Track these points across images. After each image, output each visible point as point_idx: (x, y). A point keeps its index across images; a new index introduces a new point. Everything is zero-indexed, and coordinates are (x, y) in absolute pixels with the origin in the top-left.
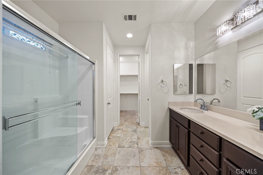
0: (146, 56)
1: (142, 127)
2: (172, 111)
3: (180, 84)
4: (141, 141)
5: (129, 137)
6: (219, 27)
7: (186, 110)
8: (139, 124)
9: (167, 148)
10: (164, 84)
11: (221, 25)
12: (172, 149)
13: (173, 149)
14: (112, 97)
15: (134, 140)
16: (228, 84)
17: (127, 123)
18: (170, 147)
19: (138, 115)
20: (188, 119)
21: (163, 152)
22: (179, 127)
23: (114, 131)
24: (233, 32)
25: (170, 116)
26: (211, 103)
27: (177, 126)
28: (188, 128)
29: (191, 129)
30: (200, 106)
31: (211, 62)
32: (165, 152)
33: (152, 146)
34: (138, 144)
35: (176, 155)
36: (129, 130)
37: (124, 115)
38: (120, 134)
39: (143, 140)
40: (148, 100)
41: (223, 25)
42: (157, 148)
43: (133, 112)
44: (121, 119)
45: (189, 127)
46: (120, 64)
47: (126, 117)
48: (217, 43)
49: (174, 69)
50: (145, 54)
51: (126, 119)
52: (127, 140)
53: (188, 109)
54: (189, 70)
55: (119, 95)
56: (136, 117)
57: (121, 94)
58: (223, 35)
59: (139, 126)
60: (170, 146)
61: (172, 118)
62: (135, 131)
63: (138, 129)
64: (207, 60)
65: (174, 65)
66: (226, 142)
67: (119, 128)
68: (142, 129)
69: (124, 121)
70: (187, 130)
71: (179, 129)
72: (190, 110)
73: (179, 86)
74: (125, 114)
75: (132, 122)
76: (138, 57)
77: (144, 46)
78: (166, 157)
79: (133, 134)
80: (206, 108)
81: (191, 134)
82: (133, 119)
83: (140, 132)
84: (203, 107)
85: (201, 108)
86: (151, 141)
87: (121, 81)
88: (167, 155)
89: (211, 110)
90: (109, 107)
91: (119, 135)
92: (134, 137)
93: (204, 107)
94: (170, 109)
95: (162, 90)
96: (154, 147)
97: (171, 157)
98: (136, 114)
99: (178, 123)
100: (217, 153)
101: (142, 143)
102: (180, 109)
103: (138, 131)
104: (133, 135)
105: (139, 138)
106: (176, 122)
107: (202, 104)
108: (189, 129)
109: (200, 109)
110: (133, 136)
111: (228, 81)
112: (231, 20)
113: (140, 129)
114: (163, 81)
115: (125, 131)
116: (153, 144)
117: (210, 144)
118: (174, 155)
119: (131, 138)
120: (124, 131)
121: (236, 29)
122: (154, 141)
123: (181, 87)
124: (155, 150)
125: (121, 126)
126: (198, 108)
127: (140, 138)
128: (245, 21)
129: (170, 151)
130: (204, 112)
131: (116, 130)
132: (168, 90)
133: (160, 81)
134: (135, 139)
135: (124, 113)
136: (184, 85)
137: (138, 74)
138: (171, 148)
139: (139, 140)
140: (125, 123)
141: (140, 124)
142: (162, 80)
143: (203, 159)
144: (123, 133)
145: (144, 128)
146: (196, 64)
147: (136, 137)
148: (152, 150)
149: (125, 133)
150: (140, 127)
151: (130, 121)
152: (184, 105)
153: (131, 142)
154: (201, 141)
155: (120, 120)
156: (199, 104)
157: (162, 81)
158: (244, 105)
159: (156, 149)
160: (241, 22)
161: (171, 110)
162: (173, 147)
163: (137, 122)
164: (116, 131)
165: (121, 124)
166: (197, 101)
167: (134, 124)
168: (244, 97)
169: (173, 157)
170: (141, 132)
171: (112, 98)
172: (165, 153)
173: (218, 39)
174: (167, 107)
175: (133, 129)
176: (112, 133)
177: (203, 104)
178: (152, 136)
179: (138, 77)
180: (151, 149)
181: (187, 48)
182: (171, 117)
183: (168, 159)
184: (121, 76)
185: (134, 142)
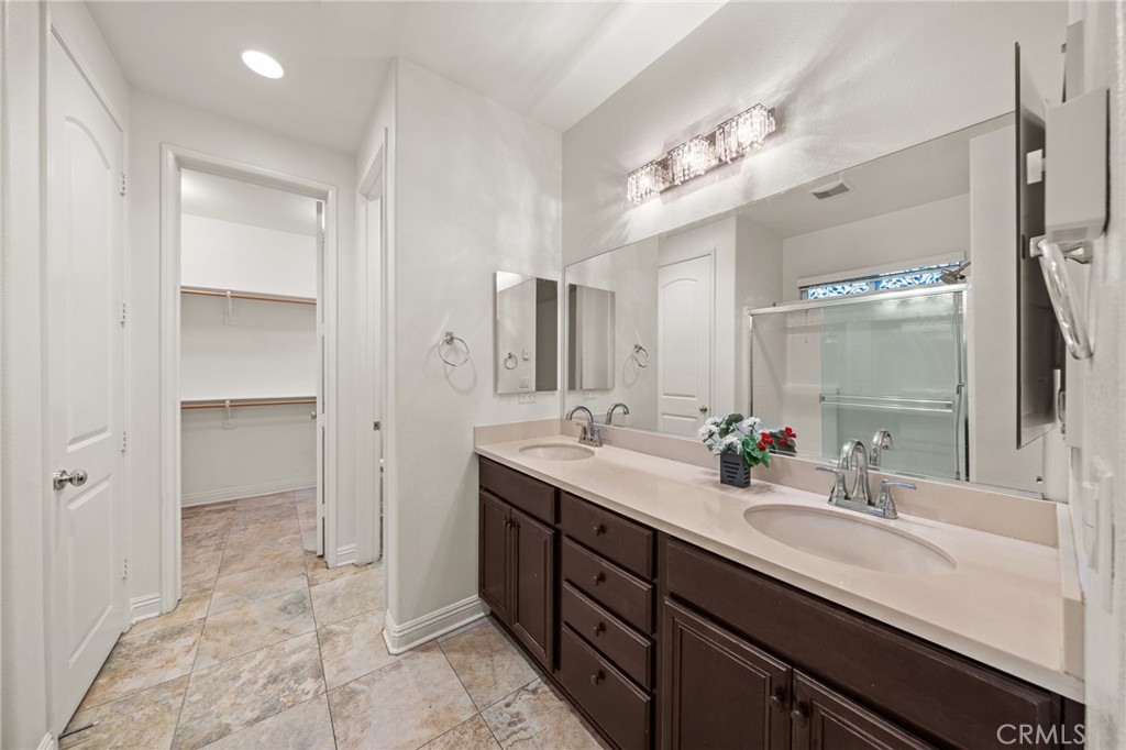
0: (362, 211)
1: (340, 571)
2: (489, 463)
3: (507, 356)
4: (340, 650)
5: (260, 655)
6: (633, 173)
7: (540, 450)
8: (322, 557)
9: (469, 627)
10: (456, 351)
11: (637, 171)
12: (490, 624)
13: (494, 625)
14: (102, 431)
15: (294, 659)
16: (641, 356)
17: (243, 576)
18: (481, 618)
19: (312, 514)
20: (553, 489)
21: (457, 651)
22: (519, 526)
23: (127, 656)
24: (664, 203)
25: (481, 487)
26: (609, 421)
27: (513, 523)
28: (552, 523)
29: (566, 525)
30: (579, 431)
31: (604, 286)
32: (462, 649)
33: (400, 650)
34: (319, 673)
35: (507, 642)
36: (254, 610)
37: (210, 529)
38: (190, 659)
39: (349, 641)
40: (377, 426)
41: (643, 172)
42: (425, 648)
43: (279, 501)
44: (187, 560)
45: (558, 519)
46: (184, 218)
47: (235, 537)
48: (626, 224)
49: (498, 290)
50: (359, 197)
51: (229, 552)
52: (245, 676)
53: (544, 450)
54: (538, 302)
55: (174, 417)
56: (303, 523)
57: (187, 407)
58: (642, 203)
59: (321, 572)
60: (483, 614)
61: (490, 496)
62: (301, 605)
63: (315, 589)
64: (594, 275)
65: (495, 276)
66: (670, 544)
67: (178, 620)
68: (340, 582)
69: (215, 567)
70: (549, 532)
71: (521, 531)
72: (551, 451)
73: (506, 360)
74: (221, 524)
75: (275, 558)
76: (313, 202)
77: (352, 158)
78: (468, 671)
79: (284, 625)
80: (596, 437)
81: (566, 541)
82: (280, 540)
83: (333, 600)
84: (589, 436)
85: (583, 439)
86: (397, 628)
87: (186, 321)
88: (473, 658)
89: (610, 443)
90: (73, 507)
91: (173, 674)
92: (293, 643)
93: (592, 435)
94: (481, 456)
95: (447, 377)
96: (411, 650)
97: (489, 662)
98: (301, 509)
99: (514, 510)
100: (645, 587)
101: (349, 653)
102: (521, 450)
103: (318, 597)
104: (285, 631)
105: (324, 637)
106: (508, 507)
107: (585, 423)
108: (557, 526)
109: (580, 442)
110: (284, 637)
111: (641, 348)
112: (659, 163)
113: (327, 585)
114: (452, 339)
115: (225, 628)
116: (405, 639)
117: (625, 564)
118: (501, 645)
119: (274, 652)
120: (216, 628)
121: (669, 195)
122: (413, 618)
123: (510, 364)
124: (416, 661)
125: (195, 605)
126: (574, 441)
127: (330, 632)
128: (690, 179)
129: (482, 638)
130: (593, 453)
131: (150, 644)
132: (475, 377)
133: (438, 337)
134: (303, 648)
135: (216, 516)
136: (520, 358)
137: (314, 296)
138: (486, 619)
139: (326, 650)
140: (222, 581)
141: (330, 558)
142: (447, 334)
143: (606, 622)
144: (209, 645)
145: (353, 570)
146: (567, 284)
147: (308, 636)
148: (405, 669)
149: (228, 639)
150: (330, 573)
151: (264, 558)
152: (528, 433)
153: (275, 681)
154: (597, 558)
155: (185, 566)
156: (578, 424)
157: (450, 340)
158: (666, 417)
159: (423, 656)
160: (682, 179)
161: (486, 462)
162: (493, 615)
163: (307, 552)
164: (147, 655)
165: (196, 592)
166: (574, 415)
167: (287, 565)
168: (665, 394)
169: (497, 658)
170: (339, 599)
171: (107, 435)
172: (463, 657)
173: (628, 213)
174: (470, 450)
175: (287, 597)
176: (102, 681)
177: (590, 424)
178: (400, 600)
179: (315, 310)
180: (397, 666)
181: (539, 217)
182: (487, 490)
183: (477, 674)
184: (187, 293)
185: (295, 669)
